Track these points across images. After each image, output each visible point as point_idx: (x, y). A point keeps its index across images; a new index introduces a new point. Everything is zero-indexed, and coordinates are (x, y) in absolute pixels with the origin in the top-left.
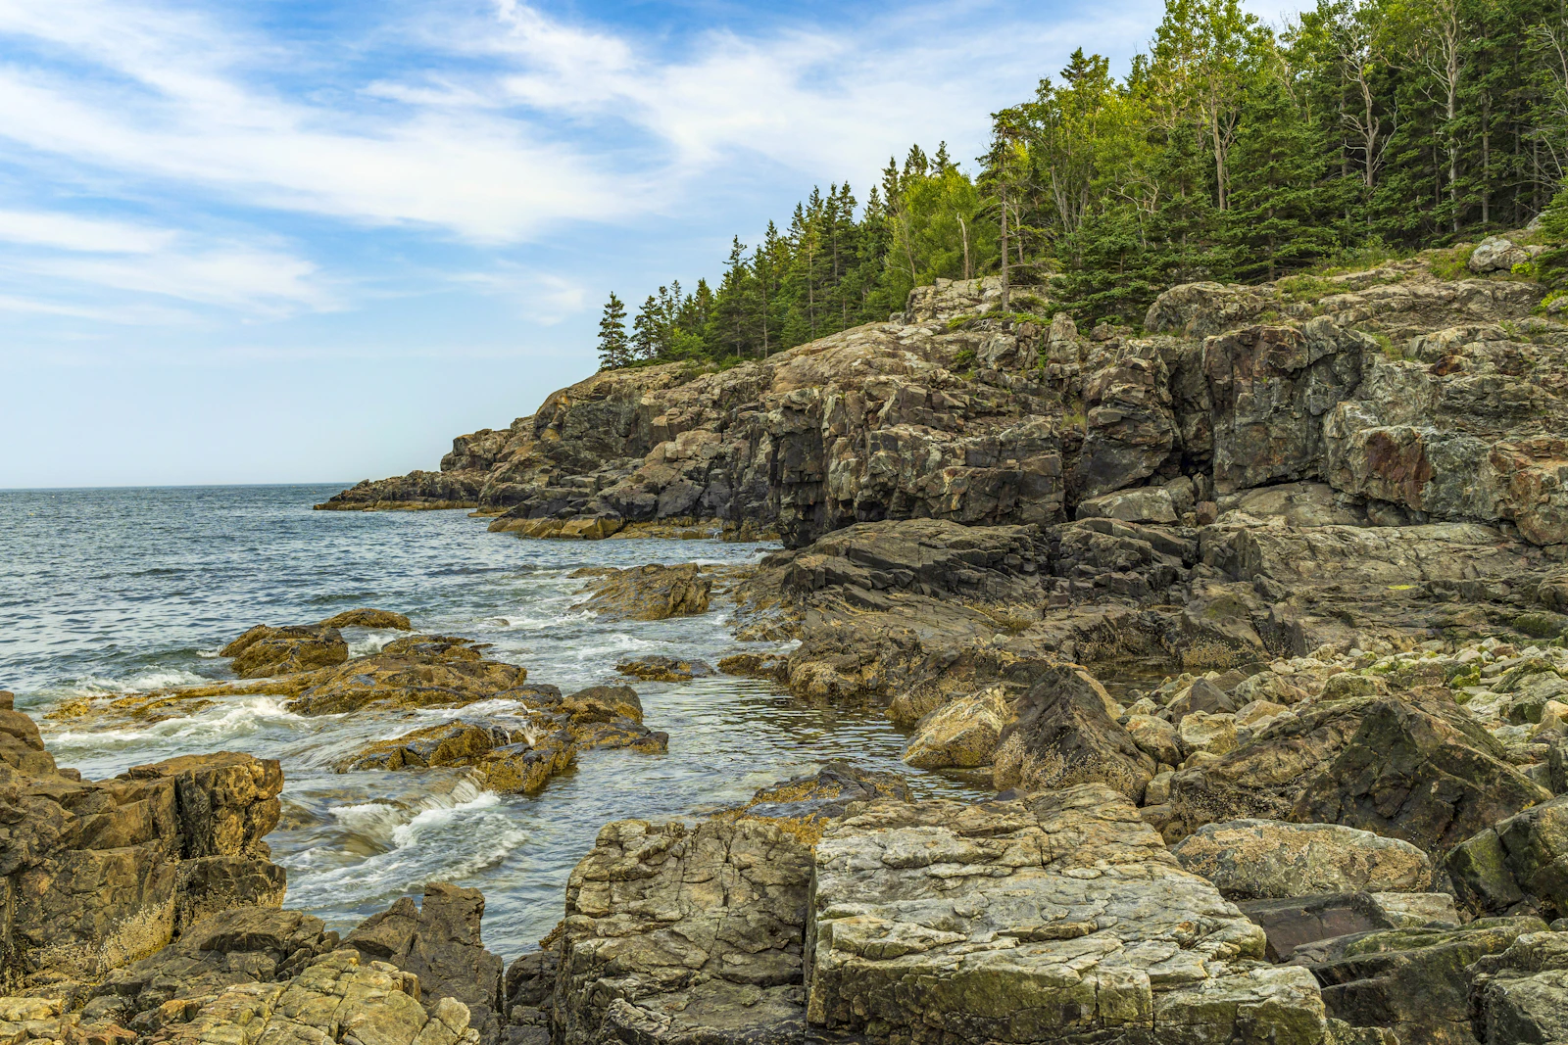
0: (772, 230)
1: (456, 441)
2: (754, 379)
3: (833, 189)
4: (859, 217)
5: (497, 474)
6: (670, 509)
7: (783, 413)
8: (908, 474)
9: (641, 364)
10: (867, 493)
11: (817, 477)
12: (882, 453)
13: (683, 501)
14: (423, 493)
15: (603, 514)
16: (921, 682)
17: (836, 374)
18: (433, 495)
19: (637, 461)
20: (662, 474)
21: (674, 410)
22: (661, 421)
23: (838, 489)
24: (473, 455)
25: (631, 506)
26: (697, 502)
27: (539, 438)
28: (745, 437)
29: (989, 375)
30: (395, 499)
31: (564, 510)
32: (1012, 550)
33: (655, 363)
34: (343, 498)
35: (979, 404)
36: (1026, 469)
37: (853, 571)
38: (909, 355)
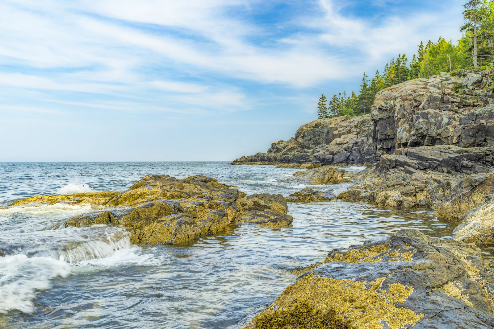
0: (377, 72)
1: (272, 144)
2: (370, 118)
3: (399, 55)
4: (408, 65)
5: (283, 152)
6: (338, 161)
7: (379, 111)
8: (433, 128)
9: (332, 117)
10: (414, 138)
11: (392, 137)
12: (421, 120)
13: (343, 158)
14: (261, 160)
15: (314, 162)
16: (459, 195)
17: (401, 96)
18: (264, 160)
19: (327, 146)
20: (335, 149)
21: (341, 129)
22: (336, 132)
23: (402, 138)
24: (277, 148)
25: (324, 159)
26: (348, 158)
27: (296, 140)
28: (366, 136)
29: (469, 91)
30: (252, 161)
31: (301, 161)
32: (487, 155)
33: (336, 116)
34: (237, 161)
35: (465, 102)
36: (489, 124)
37: (408, 160)
38: (431, 88)
